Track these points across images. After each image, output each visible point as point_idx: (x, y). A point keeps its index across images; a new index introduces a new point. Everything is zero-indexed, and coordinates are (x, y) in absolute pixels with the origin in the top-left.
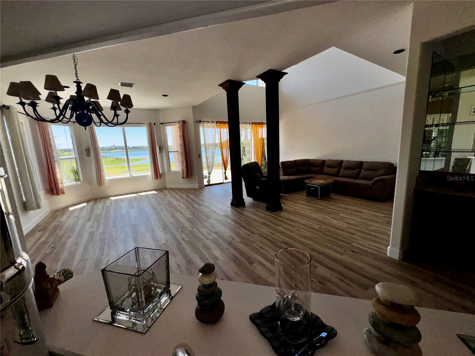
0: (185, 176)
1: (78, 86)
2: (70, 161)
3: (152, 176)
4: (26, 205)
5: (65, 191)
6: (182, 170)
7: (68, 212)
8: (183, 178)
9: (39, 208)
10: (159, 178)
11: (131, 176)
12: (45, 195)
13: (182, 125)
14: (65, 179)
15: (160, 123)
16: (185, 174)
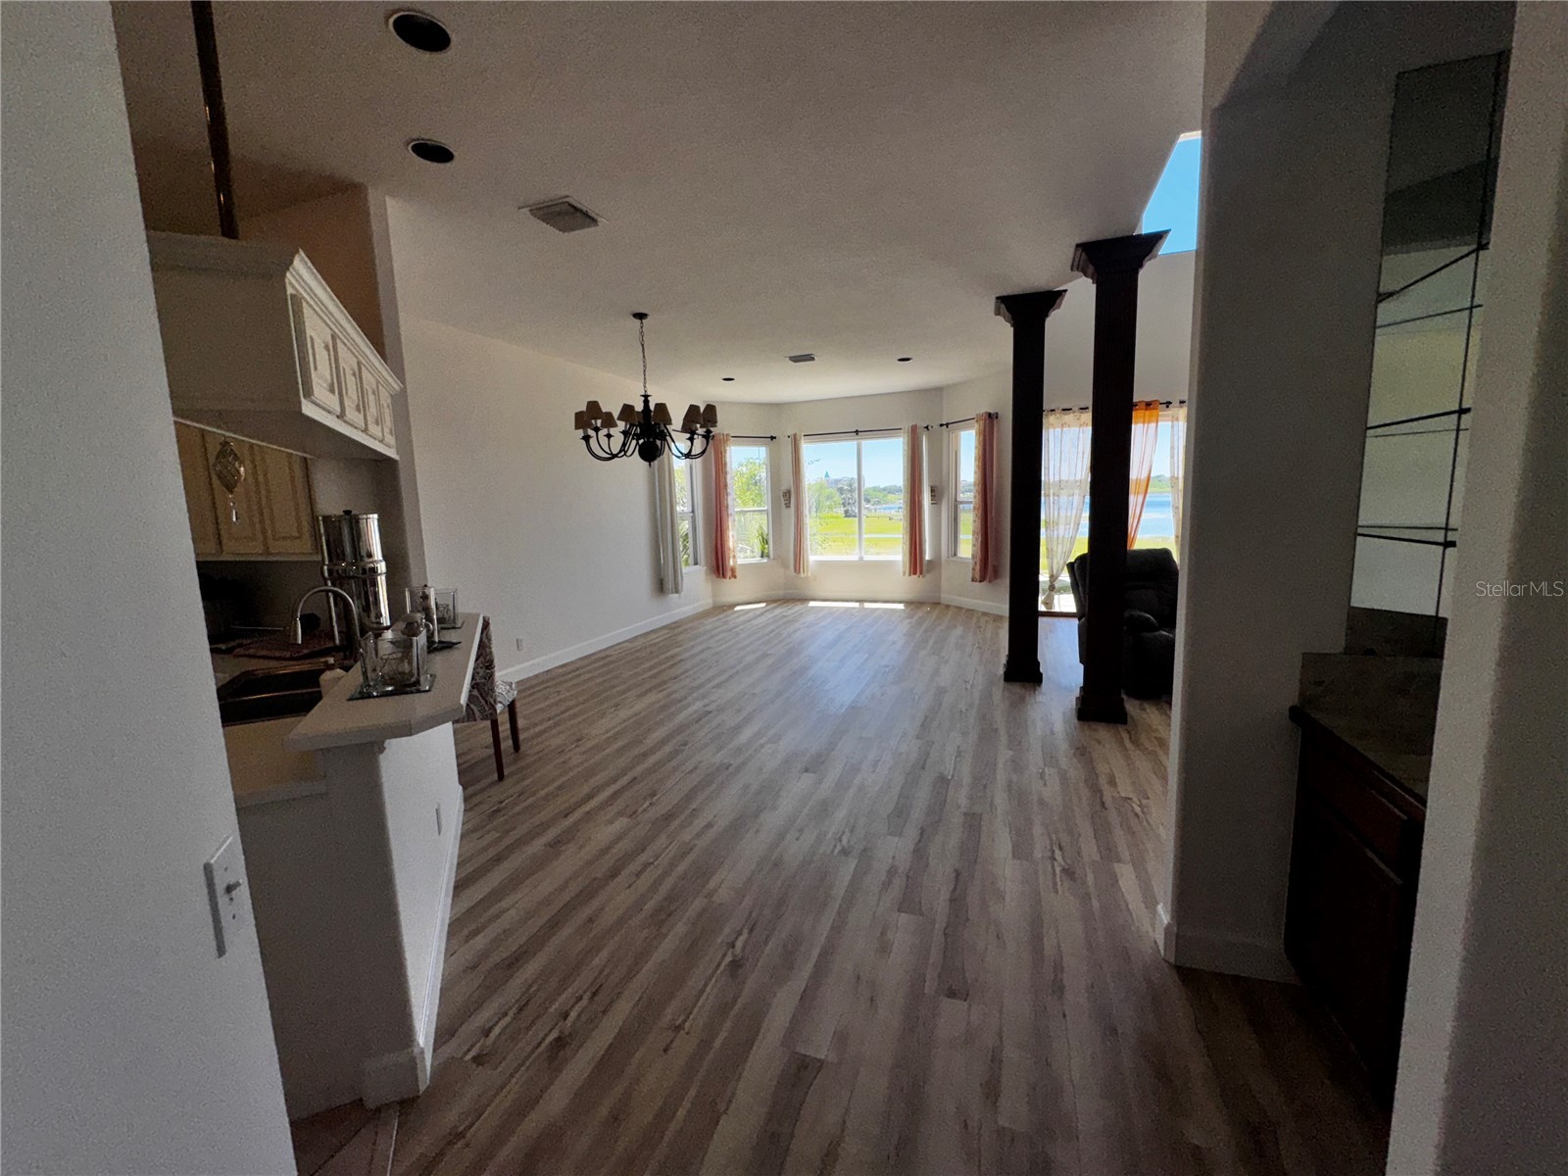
0: (978, 577)
1: (646, 402)
2: (757, 516)
3: (904, 564)
4: (663, 583)
5: (737, 574)
6: (973, 556)
7: (730, 612)
8: (973, 581)
9: (677, 592)
10: (921, 573)
11: (861, 558)
12: (706, 574)
13: (985, 427)
14: (743, 550)
15: (941, 425)
16: (978, 567)
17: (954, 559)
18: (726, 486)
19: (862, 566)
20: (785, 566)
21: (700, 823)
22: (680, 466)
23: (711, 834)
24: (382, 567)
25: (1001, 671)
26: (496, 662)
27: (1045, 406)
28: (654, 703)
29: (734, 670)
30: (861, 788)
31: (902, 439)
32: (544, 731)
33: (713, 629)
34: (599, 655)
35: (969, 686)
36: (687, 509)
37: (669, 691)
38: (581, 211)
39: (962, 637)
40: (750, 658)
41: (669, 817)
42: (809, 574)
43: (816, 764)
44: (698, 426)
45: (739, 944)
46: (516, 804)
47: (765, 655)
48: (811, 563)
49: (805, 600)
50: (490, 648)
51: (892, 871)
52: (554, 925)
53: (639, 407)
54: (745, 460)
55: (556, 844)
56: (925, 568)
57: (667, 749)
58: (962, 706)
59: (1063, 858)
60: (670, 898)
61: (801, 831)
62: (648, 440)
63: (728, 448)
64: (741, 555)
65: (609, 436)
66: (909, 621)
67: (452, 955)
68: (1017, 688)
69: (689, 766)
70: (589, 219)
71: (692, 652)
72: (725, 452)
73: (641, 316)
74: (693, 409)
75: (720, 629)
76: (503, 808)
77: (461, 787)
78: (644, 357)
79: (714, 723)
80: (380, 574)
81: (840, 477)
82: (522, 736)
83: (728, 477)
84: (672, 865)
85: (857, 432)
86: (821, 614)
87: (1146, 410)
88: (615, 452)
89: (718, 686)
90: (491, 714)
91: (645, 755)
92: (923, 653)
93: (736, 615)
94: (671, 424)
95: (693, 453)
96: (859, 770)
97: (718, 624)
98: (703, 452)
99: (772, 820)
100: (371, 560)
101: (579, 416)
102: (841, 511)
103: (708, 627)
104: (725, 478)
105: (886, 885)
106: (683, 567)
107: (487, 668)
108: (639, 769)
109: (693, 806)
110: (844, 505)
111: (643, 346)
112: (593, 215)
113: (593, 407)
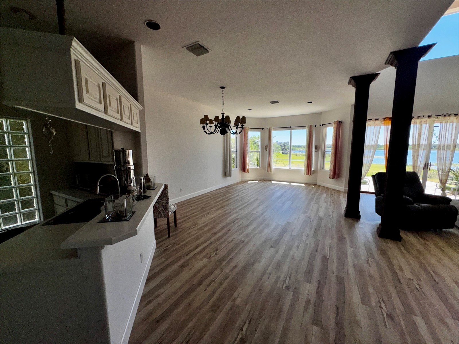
0: (332, 176)
1: (223, 116)
2: (256, 153)
3: (305, 171)
4: (226, 173)
5: (249, 171)
6: (330, 170)
7: (246, 183)
8: (330, 178)
9: (230, 176)
10: (311, 174)
11: (290, 168)
12: (239, 171)
13: (337, 125)
14: (251, 164)
15: (321, 125)
16: (332, 174)
17: (322, 170)
18: (247, 144)
19: (290, 171)
20: (264, 169)
21: (233, 264)
22: (233, 137)
23: (237, 270)
24: (133, 167)
25: (343, 212)
26: (169, 199)
27: (368, 118)
28: (219, 214)
29: (247, 204)
30: (293, 258)
31: (306, 130)
32: (185, 220)
33: (241, 188)
34: (204, 195)
35: (331, 217)
36: (235, 150)
37: (225, 209)
38: (203, 47)
39: (326, 198)
40: (252, 200)
41: (221, 261)
42: (272, 172)
43: (275, 244)
44: (239, 123)
45: (245, 329)
46: (172, 248)
47: (257, 199)
48: (273, 169)
49: (270, 180)
50: (168, 194)
51: (308, 302)
52: (176, 304)
53: (220, 117)
54: (254, 136)
55: (182, 266)
56: (312, 172)
57: (223, 231)
58: (329, 226)
59: (386, 307)
60: (219, 299)
61: (270, 274)
62: (223, 128)
63: (248, 132)
64: (251, 165)
65: (211, 127)
66: (306, 190)
67: (139, 312)
68: (350, 221)
69: (230, 239)
70: (206, 51)
71: (234, 196)
72: (247, 133)
73: (223, 88)
74: (238, 118)
75: (243, 189)
76: (168, 249)
77: (155, 240)
78: (223, 101)
79: (239, 223)
80: (132, 170)
81: (281, 142)
82: (178, 222)
83: (248, 141)
84: (221, 284)
85: (291, 127)
86: (276, 186)
87: (418, 119)
88: (212, 132)
89: (241, 209)
90: (167, 216)
91: (216, 233)
92: (312, 203)
93: (248, 184)
94: (231, 123)
95: (237, 132)
96: (291, 249)
97: (242, 187)
98: (241, 132)
99: (259, 267)
100: (129, 165)
101: (202, 120)
102: (281, 152)
103: (239, 188)
104: (247, 141)
105: (306, 309)
106: (232, 168)
107: (167, 201)
108: (213, 239)
109: (230, 257)
110: (282, 150)
111: (223, 97)
112: (207, 49)
113: (206, 117)
